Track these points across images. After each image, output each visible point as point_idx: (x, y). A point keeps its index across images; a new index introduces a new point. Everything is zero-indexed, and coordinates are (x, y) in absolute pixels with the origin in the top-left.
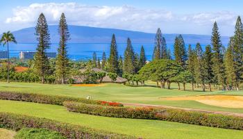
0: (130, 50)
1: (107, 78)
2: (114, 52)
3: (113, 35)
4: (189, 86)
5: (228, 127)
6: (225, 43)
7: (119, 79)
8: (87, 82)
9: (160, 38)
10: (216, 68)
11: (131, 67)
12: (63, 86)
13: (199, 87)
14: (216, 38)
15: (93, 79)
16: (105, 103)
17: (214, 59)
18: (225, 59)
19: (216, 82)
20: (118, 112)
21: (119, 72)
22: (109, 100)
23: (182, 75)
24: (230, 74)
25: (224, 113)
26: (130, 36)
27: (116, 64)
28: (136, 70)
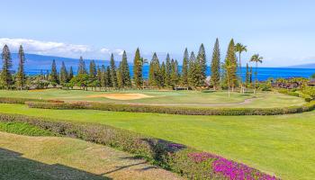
0: (64, 68)
1: (50, 86)
2: (54, 70)
3: (54, 60)
4: (98, 89)
5: (124, 110)
6: (117, 65)
7: (58, 86)
8: (38, 88)
9: (82, 61)
10: (112, 79)
11: (65, 79)
12: (22, 91)
13: (103, 89)
14: (113, 62)
15: (41, 86)
16: (52, 101)
17: (111, 74)
18: (117, 73)
19: (112, 86)
20: (62, 106)
21: (58, 82)
22: (55, 99)
23: (94, 83)
24: (120, 82)
25: (120, 103)
26: (63, 61)
27: (56, 77)
28: (68, 81)
